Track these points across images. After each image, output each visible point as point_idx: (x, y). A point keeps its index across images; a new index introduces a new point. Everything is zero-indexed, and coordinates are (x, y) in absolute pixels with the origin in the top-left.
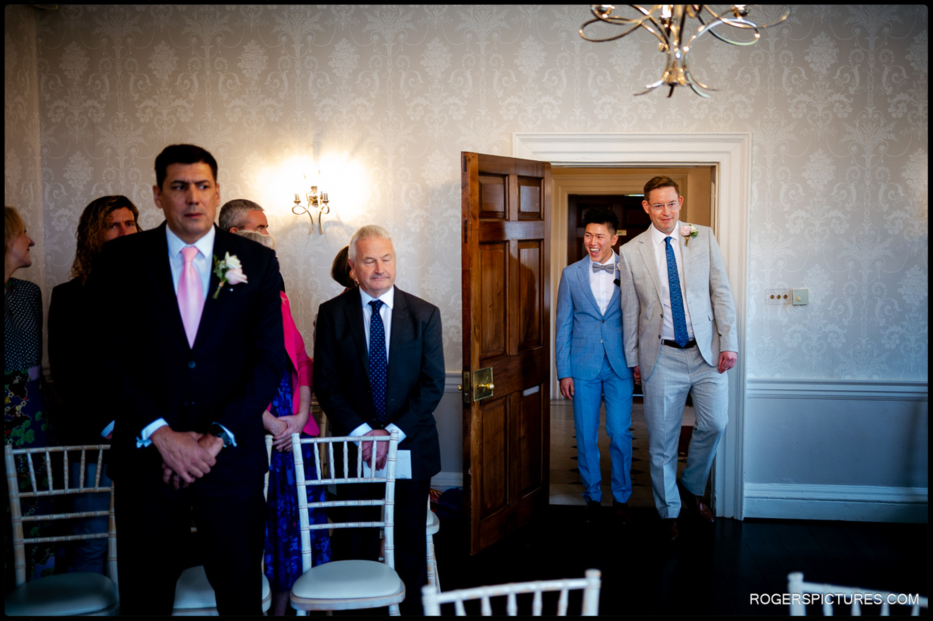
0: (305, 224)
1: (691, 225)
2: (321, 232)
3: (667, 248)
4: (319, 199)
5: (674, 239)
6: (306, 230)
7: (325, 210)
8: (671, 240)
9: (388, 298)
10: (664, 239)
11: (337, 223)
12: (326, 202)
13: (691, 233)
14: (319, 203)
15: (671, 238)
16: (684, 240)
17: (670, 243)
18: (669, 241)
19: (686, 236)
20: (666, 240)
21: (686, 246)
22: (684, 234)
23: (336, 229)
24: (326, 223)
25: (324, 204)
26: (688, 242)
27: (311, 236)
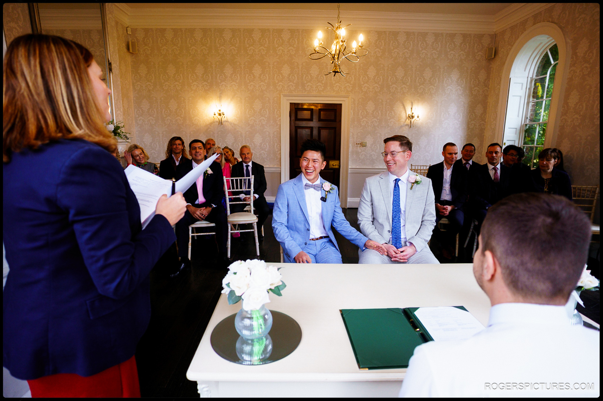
0: (217, 122)
1: (417, 175)
2: (222, 124)
3: (395, 187)
4: (221, 114)
5: (402, 181)
6: (217, 123)
7: (224, 117)
8: (400, 182)
9: (250, 164)
10: (395, 179)
11: (227, 121)
12: (224, 115)
13: (416, 181)
14: (221, 115)
15: (400, 180)
16: (410, 185)
17: (399, 184)
18: (398, 182)
19: (412, 183)
20: (396, 180)
21: (411, 190)
22: (410, 181)
23: (226, 123)
24: (223, 121)
25: (223, 115)
26: (413, 187)
27: (219, 125)
